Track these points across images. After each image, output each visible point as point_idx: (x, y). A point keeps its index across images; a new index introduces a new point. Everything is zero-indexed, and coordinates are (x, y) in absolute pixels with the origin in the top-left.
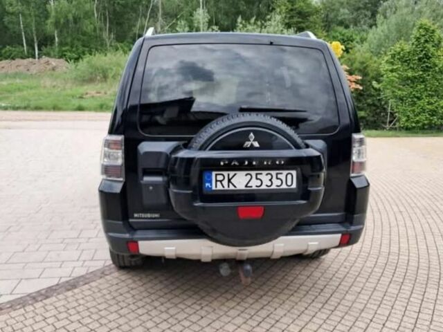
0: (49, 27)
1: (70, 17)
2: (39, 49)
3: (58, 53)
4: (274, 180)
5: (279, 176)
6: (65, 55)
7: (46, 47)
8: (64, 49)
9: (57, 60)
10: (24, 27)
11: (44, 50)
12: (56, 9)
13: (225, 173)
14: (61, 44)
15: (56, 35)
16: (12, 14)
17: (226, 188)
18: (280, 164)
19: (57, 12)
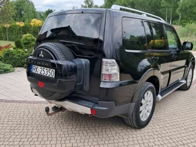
0: (177, 11)
1: (188, 6)
2: (172, 22)
3: (180, 23)
4: (48, 72)
5: (50, 71)
6: (182, 24)
7: (175, 21)
8: (182, 21)
9: (179, 26)
10: (167, 13)
11: (174, 22)
12: (182, 3)
13: (36, 66)
14: (182, 19)
15: (180, 15)
16: (163, 7)
17: (35, 72)
18: (47, 66)
19: (182, 5)
